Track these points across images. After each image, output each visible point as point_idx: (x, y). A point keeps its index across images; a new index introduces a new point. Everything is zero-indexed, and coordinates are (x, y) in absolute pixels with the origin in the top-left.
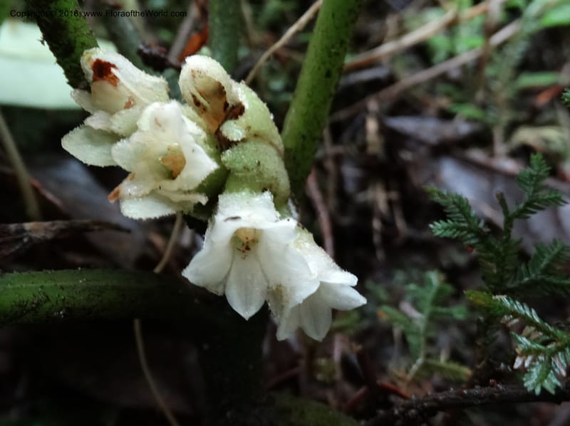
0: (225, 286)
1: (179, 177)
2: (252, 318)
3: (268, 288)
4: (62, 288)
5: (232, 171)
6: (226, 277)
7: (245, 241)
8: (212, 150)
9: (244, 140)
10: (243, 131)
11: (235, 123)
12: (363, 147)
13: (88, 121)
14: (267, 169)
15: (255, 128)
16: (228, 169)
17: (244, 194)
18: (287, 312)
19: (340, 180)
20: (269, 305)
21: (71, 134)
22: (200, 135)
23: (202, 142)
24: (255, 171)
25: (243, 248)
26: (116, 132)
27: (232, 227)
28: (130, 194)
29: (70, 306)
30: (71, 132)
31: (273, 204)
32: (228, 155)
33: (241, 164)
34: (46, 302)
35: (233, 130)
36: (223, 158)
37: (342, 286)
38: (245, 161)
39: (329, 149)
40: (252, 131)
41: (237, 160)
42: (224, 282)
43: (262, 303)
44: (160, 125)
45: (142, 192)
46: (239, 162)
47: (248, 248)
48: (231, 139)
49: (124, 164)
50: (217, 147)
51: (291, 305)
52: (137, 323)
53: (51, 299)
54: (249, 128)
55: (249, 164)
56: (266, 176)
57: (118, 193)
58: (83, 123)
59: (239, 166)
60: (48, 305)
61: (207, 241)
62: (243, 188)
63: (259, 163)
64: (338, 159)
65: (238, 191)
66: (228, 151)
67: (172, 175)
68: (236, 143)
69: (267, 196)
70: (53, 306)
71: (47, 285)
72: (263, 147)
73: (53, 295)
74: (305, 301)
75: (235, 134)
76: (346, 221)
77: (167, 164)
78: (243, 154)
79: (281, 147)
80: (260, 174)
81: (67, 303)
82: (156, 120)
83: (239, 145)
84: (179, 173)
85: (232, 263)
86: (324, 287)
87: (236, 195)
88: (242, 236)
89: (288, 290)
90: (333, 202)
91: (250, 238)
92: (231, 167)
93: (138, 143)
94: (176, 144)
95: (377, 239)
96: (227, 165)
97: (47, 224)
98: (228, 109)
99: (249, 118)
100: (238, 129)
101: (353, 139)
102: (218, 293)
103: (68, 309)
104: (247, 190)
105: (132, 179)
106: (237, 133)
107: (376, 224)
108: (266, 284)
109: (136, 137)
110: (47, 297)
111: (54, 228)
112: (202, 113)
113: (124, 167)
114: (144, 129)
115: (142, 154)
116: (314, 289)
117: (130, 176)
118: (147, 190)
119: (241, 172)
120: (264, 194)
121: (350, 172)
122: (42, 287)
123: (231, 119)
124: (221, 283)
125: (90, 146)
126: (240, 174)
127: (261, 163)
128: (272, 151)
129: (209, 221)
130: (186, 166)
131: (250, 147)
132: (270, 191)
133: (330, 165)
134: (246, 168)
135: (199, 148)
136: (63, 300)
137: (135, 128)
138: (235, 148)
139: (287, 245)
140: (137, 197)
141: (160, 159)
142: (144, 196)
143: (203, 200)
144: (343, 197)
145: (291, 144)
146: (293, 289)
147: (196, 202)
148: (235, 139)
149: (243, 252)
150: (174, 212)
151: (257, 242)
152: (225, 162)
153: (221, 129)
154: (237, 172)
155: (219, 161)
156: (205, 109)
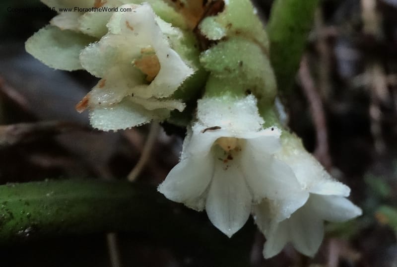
0: (205, 200)
1: (153, 83)
2: (236, 235)
3: (253, 201)
4: (27, 203)
5: (212, 73)
6: (207, 191)
7: (227, 150)
8: (190, 50)
9: (224, 39)
10: (224, 29)
11: (215, 20)
12: (359, 26)
13: (55, 21)
14: (251, 69)
15: (236, 25)
16: (207, 70)
17: (225, 98)
18: (275, 227)
19: (334, 63)
20: (255, 218)
21: (36, 36)
22: (176, 36)
23: (179, 44)
24: (237, 72)
25: (225, 158)
26: (85, 33)
27: (211, 137)
28: (100, 103)
29: (36, 223)
30: (36, 34)
31: (257, 109)
32: (207, 56)
33: (222, 65)
34: (9, 219)
35: (213, 28)
36: (202, 60)
37: (335, 197)
38: (227, 61)
39: (320, 31)
40: (233, 29)
41: (217, 62)
42: (204, 197)
43: (247, 218)
44: (132, 29)
45: (113, 100)
46: (219, 64)
47: (230, 158)
48: (210, 39)
49: (94, 70)
50: (195, 46)
51: (278, 220)
52: (111, 238)
53: (15, 216)
54: (230, 25)
55: (231, 65)
56: (249, 77)
57: (86, 102)
58: (50, 23)
59: (219, 68)
60: (12, 223)
61: (185, 151)
62: (225, 91)
63: (241, 64)
64: (331, 41)
65: (218, 95)
66: (207, 51)
67: (146, 80)
68: (216, 42)
69: (251, 100)
70: (17, 224)
71: (10, 200)
72: (247, 45)
73: (18, 212)
74: (293, 215)
75: (214, 33)
76: (342, 108)
77: (141, 68)
78: (225, 55)
79: (267, 44)
80: (243, 75)
81: (34, 220)
82: (127, 23)
83: (219, 44)
84: (153, 79)
85: (213, 176)
86: (314, 198)
87: (217, 99)
88: (224, 146)
89: (275, 203)
90: (326, 88)
91: (233, 147)
92: (211, 68)
93: (109, 46)
94: (150, 46)
95: (375, 129)
96: (206, 66)
97: (9, 128)
98: (207, 5)
99: (230, 15)
100: (218, 27)
101: (348, 16)
102: (197, 208)
103: (34, 227)
104: (229, 93)
105: (102, 86)
106: (217, 31)
107: (375, 113)
108: (251, 198)
109: (106, 41)
110: (11, 214)
111: (17, 132)
112: (179, 9)
113: (93, 73)
114: (115, 32)
115: (113, 57)
116: (303, 202)
117: (100, 83)
118: (119, 98)
119: (222, 73)
120: (247, 97)
121: (345, 54)
122: (5, 203)
123: (210, 15)
124: (201, 197)
125: (56, 48)
126: (220, 76)
127: (244, 63)
128: (256, 49)
129: (187, 128)
130: (161, 71)
131: (232, 46)
132: (254, 94)
133: (323, 48)
134: (227, 70)
135: (174, 53)
136: (29, 217)
137: (105, 31)
138: (215, 48)
139: (273, 155)
140: (108, 106)
141: (133, 62)
142: (116, 105)
143: (181, 107)
144: (338, 82)
145: (278, 37)
146: (281, 202)
147: (173, 109)
148: (215, 39)
149: (225, 161)
150: (149, 122)
151: (241, 150)
152: (205, 63)
153: (200, 26)
154: (218, 73)
155: (197, 63)
156: (182, 5)
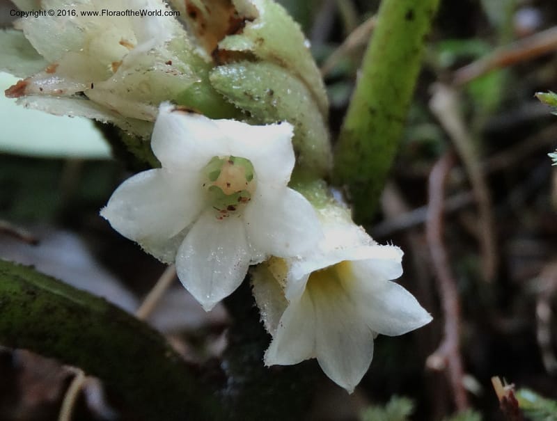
10: (252, 43)
14: (284, 104)
24: (263, 102)
25: (225, 208)
28: (41, 89)
32: (222, 73)
33: (241, 88)
35: (236, 40)
38: (248, 84)
41: (234, 81)
46: (238, 85)
47: (232, 208)
54: (261, 41)
55: (254, 90)
57: (23, 87)
59: (237, 90)
63: (272, 93)
66: (223, 67)
75: (235, 43)
78: (246, 75)
85: (196, 219)
100: (243, 40)
105: (52, 71)
126: (238, 103)
127: (275, 94)
134: (248, 96)
149: (223, 211)
